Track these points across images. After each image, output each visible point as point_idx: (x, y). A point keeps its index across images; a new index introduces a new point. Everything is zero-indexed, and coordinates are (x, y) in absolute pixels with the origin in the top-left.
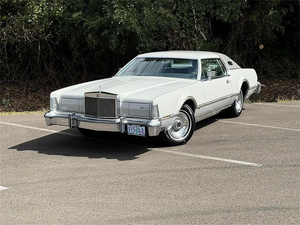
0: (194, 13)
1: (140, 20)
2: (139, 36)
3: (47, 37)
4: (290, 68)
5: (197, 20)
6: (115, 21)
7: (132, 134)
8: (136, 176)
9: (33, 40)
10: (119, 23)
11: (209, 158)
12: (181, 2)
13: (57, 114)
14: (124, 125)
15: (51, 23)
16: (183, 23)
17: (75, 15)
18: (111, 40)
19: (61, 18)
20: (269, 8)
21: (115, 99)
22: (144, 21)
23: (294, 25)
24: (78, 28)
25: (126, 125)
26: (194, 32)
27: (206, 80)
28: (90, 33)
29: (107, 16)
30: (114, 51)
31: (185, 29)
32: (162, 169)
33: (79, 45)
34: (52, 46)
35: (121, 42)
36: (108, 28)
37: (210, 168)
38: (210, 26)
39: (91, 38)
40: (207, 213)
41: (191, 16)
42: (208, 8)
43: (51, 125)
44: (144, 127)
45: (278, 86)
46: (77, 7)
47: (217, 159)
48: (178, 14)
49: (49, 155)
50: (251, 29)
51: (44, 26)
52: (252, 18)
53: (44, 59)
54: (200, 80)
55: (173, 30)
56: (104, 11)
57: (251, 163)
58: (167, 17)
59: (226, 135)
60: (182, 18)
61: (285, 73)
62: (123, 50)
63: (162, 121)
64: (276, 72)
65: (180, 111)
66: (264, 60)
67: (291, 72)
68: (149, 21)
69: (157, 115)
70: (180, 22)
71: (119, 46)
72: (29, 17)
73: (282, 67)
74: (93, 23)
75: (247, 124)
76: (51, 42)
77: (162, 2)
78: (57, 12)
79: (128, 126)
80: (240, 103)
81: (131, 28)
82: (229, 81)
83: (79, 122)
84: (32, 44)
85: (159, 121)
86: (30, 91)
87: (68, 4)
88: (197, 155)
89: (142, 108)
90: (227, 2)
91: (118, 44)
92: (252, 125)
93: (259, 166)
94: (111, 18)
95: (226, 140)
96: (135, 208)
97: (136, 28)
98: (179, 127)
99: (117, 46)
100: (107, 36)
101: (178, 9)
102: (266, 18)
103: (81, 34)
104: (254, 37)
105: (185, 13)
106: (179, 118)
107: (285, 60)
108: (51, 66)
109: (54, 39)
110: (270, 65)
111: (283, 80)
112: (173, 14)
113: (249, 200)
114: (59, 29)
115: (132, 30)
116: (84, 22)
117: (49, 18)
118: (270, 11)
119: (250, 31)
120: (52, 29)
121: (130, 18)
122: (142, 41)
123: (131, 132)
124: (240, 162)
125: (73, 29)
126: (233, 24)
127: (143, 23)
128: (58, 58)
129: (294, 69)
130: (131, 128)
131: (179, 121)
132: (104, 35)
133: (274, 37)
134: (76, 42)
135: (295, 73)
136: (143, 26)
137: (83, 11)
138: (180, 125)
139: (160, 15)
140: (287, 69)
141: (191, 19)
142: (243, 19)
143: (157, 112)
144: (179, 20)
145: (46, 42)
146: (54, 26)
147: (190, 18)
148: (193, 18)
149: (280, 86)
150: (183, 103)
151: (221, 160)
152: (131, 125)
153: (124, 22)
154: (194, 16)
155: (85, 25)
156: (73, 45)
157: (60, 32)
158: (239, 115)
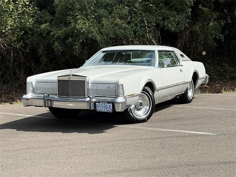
0: (146, 23)
1: (100, 29)
2: (99, 43)
3: (19, 45)
4: (229, 71)
5: (149, 29)
6: (78, 31)
7: (100, 111)
8: (107, 144)
9: (6, 48)
10: (82, 32)
11: (169, 130)
12: (134, 14)
13: (33, 96)
14: (93, 103)
15: (23, 33)
16: (137, 32)
17: (43, 26)
18: (75, 47)
19: (30, 29)
20: (209, 20)
21: (84, 81)
22: (103, 30)
23: (232, 34)
24: (46, 38)
25: (95, 103)
26: (146, 40)
27: (163, 67)
28: (56, 41)
29: (71, 26)
30: (77, 56)
31: (138, 37)
32: (129, 139)
33: (47, 52)
34: (23, 53)
35: (83, 49)
36: (72, 36)
37: (171, 137)
38: (159, 35)
39: (57, 45)
40: (174, 167)
41: (143, 27)
42: (158, 19)
43: (28, 106)
44: (112, 104)
45: (219, 86)
46: (44, 19)
47: (177, 131)
48: (132, 24)
49: (26, 132)
50: (195, 38)
51: (16, 35)
52: (195, 28)
53: (16, 66)
54: (157, 67)
55: (128, 38)
56: (68, 22)
57: (207, 133)
58: (123, 27)
59: (181, 115)
60: (135, 27)
61: (225, 76)
62: (85, 56)
63: (126, 99)
64: (217, 75)
65: (142, 92)
66: (207, 65)
67: (230, 75)
68: (107, 29)
69: (123, 93)
70: (134, 31)
71: (82, 52)
72: (3, 28)
73: (222, 71)
74: (59, 32)
75: (199, 107)
76: (22, 50)
77: (118, 14)
78: (28, 23)
79: (97, 104)
80: (192, 91)
81: (92, 36)
82: (182, 70)
83: (52, 102)
84: (5, 52)
85: (124, 99)
86: (4, 93)
87: (37, 17)
88: (158, 129)
89: (109, 88)
90: (174, 14)
91: (81, 50)
92: (204, 108)
93: (215, 135)
94: (74, 27)
95: (182, 118)
96: (109, 165)
97: (96, 36)
98: (141, 106)
99: (80, 52)
100: (71, 43)
101: (132, 20)
102: (208, 28)
103: (48, 42)
104: (197, 45)
105: (138, 23)
106: (140, 98)
107: (225, 64)
108: (22, 71)
109: (25, 48)
110: (212, 69)
111: (224, 82)
112: (128, 24)
113: (210, 157)
114: (29, 38)
115: (93, 38)
116: (50, 32)
117: (21, 29)
118: (210, 23)
119: (193, 40)
120: (23, 39)
121: (91, 28)
122: (101, 47)
123: (99, 109)
124: (197, 133)
125: (42, 38)
126: (180, 33)
127: (103, 32)
128: (28, 64)
129: (233, 72)
130: (99, 105)
131: (140, 101)
132: (69, 43)
133: (214, 45)
134: (44, 50)
135: (234, 76)
136: (102, 34)
137: (49, 22)
138: (142, 104)
139: (117, 25)
140: (226, 72)
141: (144, 29)
142: (188, 29)
143: (122, 90)
144: (133, 29)
145: (18, 50)
146: (25, 36)
147: (142, 28)
148: (145, 28)
149: (221, 86)
150: (144, 85)
151: (180, 131)
152: (99, 102)
153: (86, 30)
154: (146, 26)
155: (52, 34)
156: (41, 52)
157: (30, 41)
158: (191, 101)
